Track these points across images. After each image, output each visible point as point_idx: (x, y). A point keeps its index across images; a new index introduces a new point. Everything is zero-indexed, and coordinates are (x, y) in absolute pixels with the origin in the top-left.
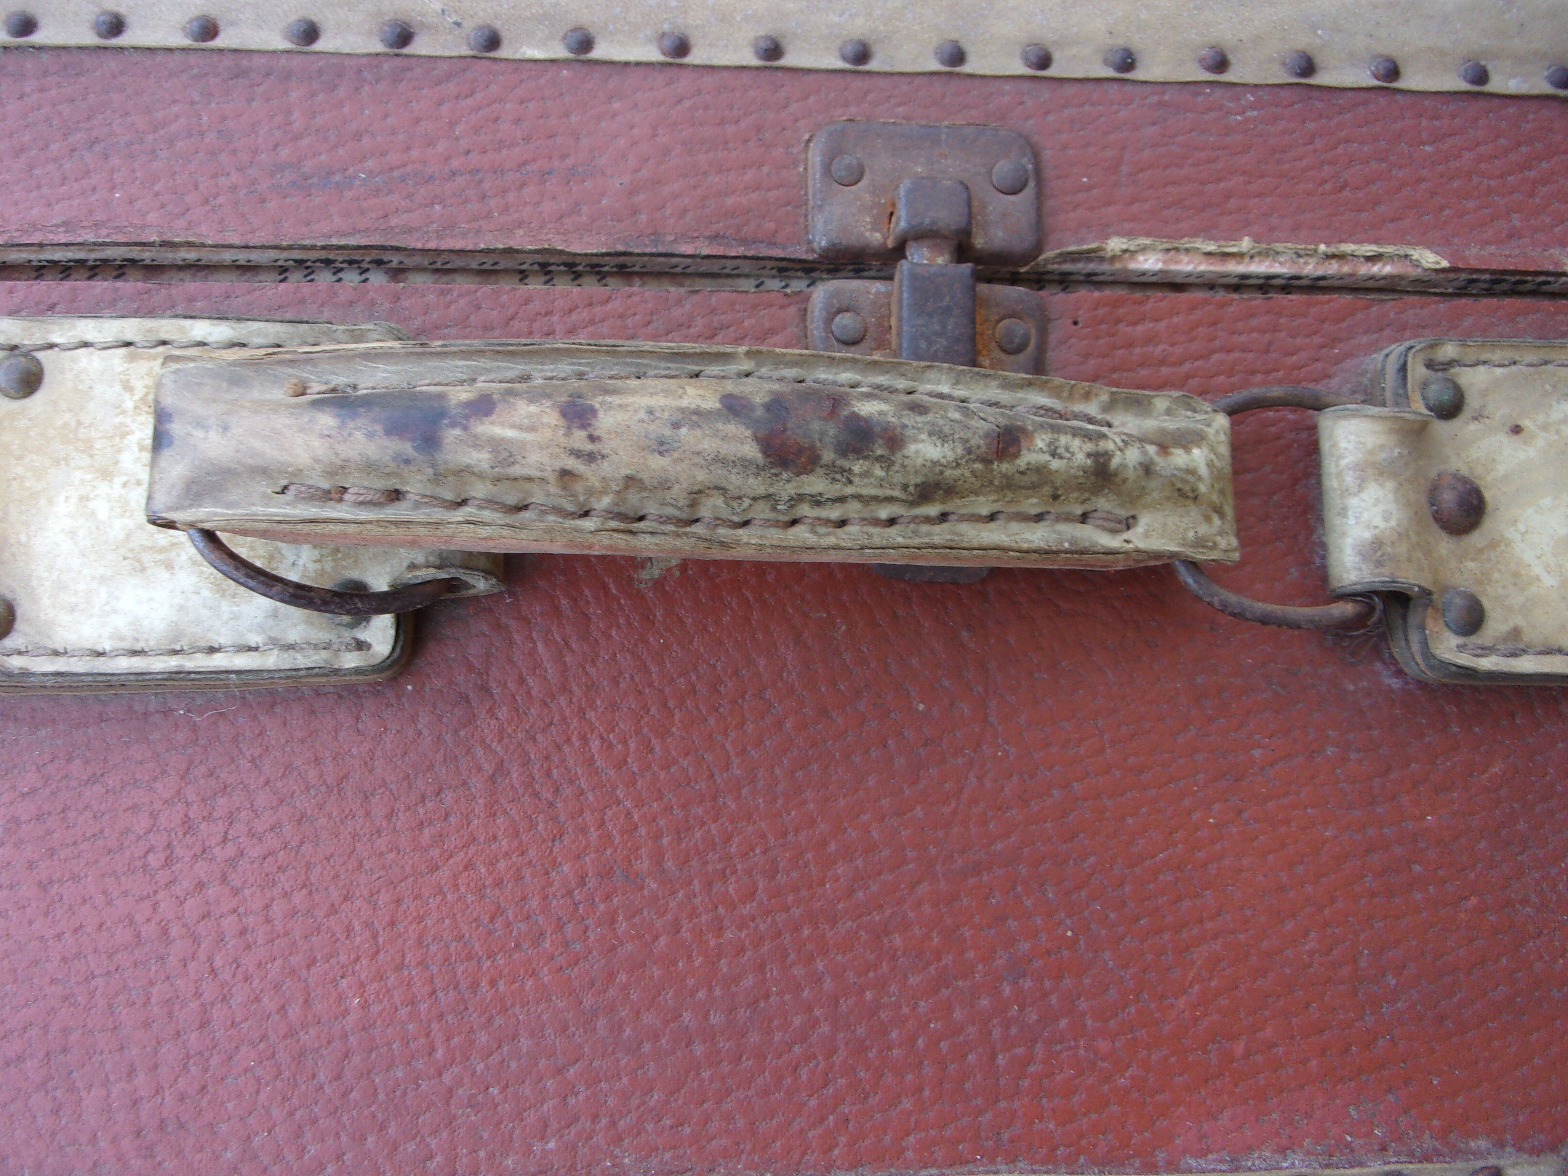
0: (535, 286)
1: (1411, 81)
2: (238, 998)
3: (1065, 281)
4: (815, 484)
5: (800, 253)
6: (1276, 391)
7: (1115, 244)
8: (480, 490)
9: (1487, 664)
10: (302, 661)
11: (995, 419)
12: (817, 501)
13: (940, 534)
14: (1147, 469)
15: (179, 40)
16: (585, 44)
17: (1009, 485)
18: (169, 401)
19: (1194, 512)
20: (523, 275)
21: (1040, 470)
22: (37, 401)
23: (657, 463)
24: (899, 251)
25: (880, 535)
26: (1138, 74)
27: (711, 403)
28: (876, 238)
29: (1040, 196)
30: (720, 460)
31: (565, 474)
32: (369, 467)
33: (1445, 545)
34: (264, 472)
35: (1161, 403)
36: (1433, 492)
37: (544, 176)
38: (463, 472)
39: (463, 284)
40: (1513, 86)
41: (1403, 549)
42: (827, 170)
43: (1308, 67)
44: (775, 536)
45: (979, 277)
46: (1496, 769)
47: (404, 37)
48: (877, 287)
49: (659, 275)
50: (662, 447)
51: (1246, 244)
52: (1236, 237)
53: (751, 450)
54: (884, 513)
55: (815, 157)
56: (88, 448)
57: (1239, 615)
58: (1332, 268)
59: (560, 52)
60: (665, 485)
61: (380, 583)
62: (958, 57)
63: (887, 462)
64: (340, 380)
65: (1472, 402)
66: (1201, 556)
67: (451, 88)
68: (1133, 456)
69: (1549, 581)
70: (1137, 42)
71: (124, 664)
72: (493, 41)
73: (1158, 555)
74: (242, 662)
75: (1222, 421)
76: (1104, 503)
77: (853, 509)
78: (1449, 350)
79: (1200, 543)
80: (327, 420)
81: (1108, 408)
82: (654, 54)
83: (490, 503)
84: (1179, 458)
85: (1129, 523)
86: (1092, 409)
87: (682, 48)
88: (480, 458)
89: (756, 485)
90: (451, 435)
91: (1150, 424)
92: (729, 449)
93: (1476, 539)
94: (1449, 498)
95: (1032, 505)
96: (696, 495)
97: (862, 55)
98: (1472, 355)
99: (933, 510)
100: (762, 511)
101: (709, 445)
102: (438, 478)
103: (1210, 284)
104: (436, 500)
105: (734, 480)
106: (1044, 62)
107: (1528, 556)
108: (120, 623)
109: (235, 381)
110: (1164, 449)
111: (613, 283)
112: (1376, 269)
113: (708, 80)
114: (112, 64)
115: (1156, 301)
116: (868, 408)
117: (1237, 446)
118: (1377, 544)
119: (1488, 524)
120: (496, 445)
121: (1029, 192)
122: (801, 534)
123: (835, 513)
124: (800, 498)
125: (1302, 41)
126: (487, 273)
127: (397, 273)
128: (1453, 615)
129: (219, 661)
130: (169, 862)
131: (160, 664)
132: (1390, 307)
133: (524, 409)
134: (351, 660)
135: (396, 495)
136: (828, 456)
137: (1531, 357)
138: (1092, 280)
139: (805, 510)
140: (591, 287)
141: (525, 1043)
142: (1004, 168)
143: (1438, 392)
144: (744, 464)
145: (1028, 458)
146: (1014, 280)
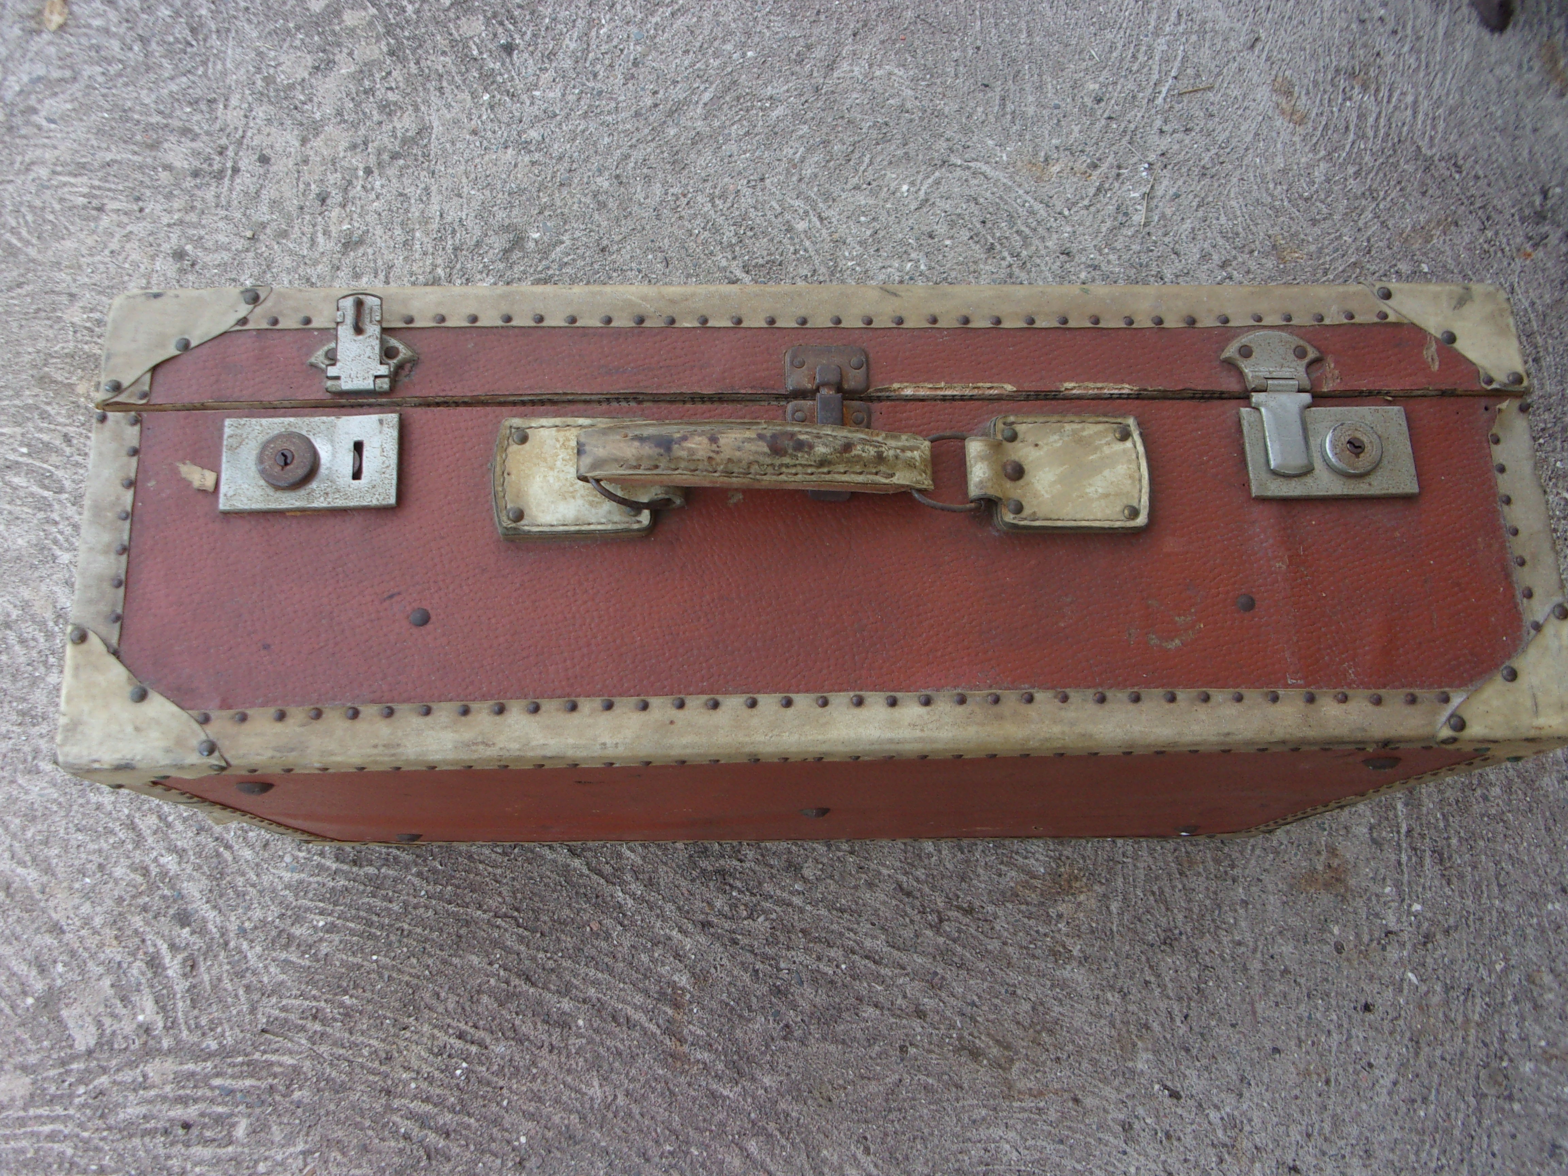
0: (689, 405)
1: (1006, 325)
2: (599, 638)
3: (879, 399)
4: (787, 460)
5: (783, 392)
6: (948, 433)
7: (896, 386)
8: (683, 465)
9: (1022, 523)
10: (619, 527)
11: (844, 441)
12: (787, 466)
13: (828, 477)
14: (897, 457)
15: (563, 324)
16: (705, 321)
17: (849, 461)
18: (582, 440)
19: (916, 473)
20: (684, 402)
21: (859, 456)
22: (527, 446)
23: (738, 454)
24: (817, 390)
25: (808, 478)
26: (904, 326)
27: (754, 436)
28: (809, 386)
29: (868, 369)
30: (756, 452)
31: (710, 458)
32: (650, 457)
33: (1009, 484)
34: (616, 460)
35: (904, 437)
36: (1004, 466)
37: (692, 368)
38: (679, 458)
39: (663, 405)
40: (1044, 325)
41: (989, 484)
42: (792, 363)
43: (966, 321)
44: (775, 478)
45: (844, 398)
46: (1033, 562)
47: (641, 320)
48: (810, 403)
49: (733, 401)
50: (739, 449)
51: (943, 384)
52: (938, 382)
53: (766, 450)
54: (809, 471)
55: (788, 359)
56: (545, 460)
57: (934, 508)
58: (975, 392)
59: (697, 325)
60: (740, 461)
61: (645, 499)
62: (838, 321)
63: (809, 453)
64: (637, 433)
65: (1020, 436)
66: (918, 486)
67: (659, 338)
68: (891, 453)
69: (1047, 496)
70: (904, 314)
71: (561, 528)
72: (673, 321)
73: (903, 486)
74: (600, 527)
75: (927, 443)
76: (883, 468)
77: (799, 469)
78: (1012, 419)
79: (918, 482)
80: (636, 444)
81: (886, 437)
82: (730, 325)
83: (686, 469)
84: (909, 454)
85: (892, 475)
86: (880, 439)
87: (739, 321)
88: (684, 454)
89: (768, 461)
90: (675, 447)
91: (900, 444)
92: (760, 449)
93: (1021, 482)
94: (1009, 469)
95: (858, 468)
96: (750, 464)
97: (804, 321)
98: (1020, 420)
99: (825, 470)
100: (770, 470)
101: (753, 448)
102: (670, 460)
103: (934, 399)
104: (669, 468)
105: (761, 459)
106: (870, 322)
107: (1039, 488)
108: (559, 516)
109: (604, 434)
110: (903, 451)
111: (716, 405)
112: (991, 392)
113: (749, 332)
114: (540, 332)
115: (910, 405)
116: (802, 437)
117: (932, 450)
118: (981, 482)
119: (1026, 478)
120: (689, 449)
121: (864, 369)
122: (783, 477)
123: (793, 471)
124: (781, 465)
125: (965, 312)
126: (671, 402)
127: (640, 402)
128: (1012, 507)
129: (592, 527)
130: (574, 594)
131: (573, 528)
132: (996, 405)
133: (697, 439)
134: (636, 526)
135: (657, 467)
136: (790, 451)
137: (1042, 420)
138: (888, 398)
139: (784, 469)
140: (708, 406)
141: (695, 652)
142: (854, 361)
143: (1008, 433)
144: (765, 454)
145: (854, 452)
146: (861, 399)
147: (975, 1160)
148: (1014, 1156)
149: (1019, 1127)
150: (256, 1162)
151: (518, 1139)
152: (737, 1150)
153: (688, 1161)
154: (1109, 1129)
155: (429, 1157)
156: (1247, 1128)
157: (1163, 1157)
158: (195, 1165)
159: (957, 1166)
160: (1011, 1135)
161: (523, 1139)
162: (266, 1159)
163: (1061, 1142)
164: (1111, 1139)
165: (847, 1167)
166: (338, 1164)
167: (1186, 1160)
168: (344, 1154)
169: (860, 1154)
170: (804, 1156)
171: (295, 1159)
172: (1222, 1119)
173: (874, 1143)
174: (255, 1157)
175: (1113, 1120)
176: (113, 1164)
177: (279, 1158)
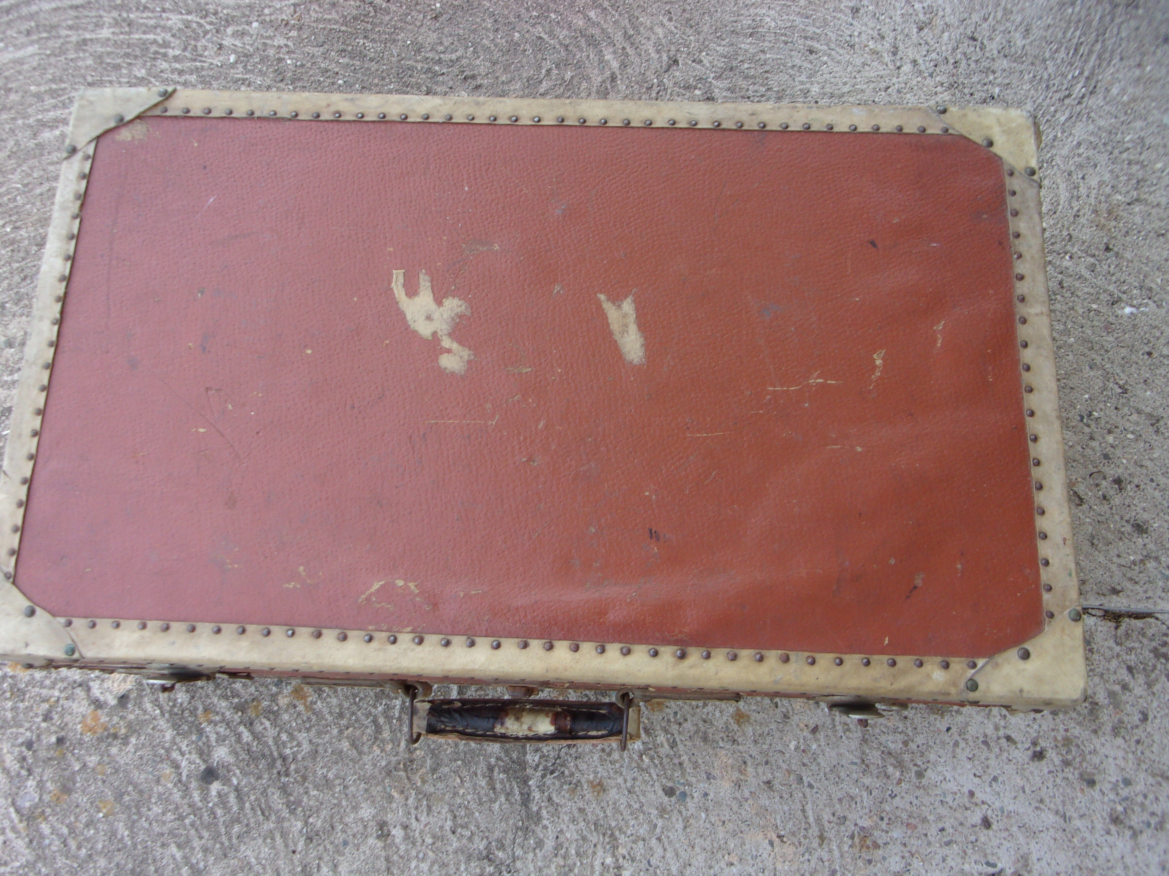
147: (745, 27)
148: (773, 24)
149: (778, 9)
150: (263, 9)
151: (435, 5)
152: (581, 16)
153: (548, 21)
154: (841, 11)
155: (375, 12)
156: (941, 13)
157: (878, 27)
158: (224, 8)
159: (732, 29)
160: (772, 12)
161: (438, 5)
162: (270, 7)
163: (807, 18)
164: (843, 17)
165: (656, 27)
166: (316, 12)
167: (894, 30)
168: (320, 7)
169: (665, 21)
170: (627, 21)
171: (289, 8)
172: (924, 8)
173: (676, 15)
174: (263, 6)
175: (845, 7)
176: (171, 7)
177: (278, 7)
